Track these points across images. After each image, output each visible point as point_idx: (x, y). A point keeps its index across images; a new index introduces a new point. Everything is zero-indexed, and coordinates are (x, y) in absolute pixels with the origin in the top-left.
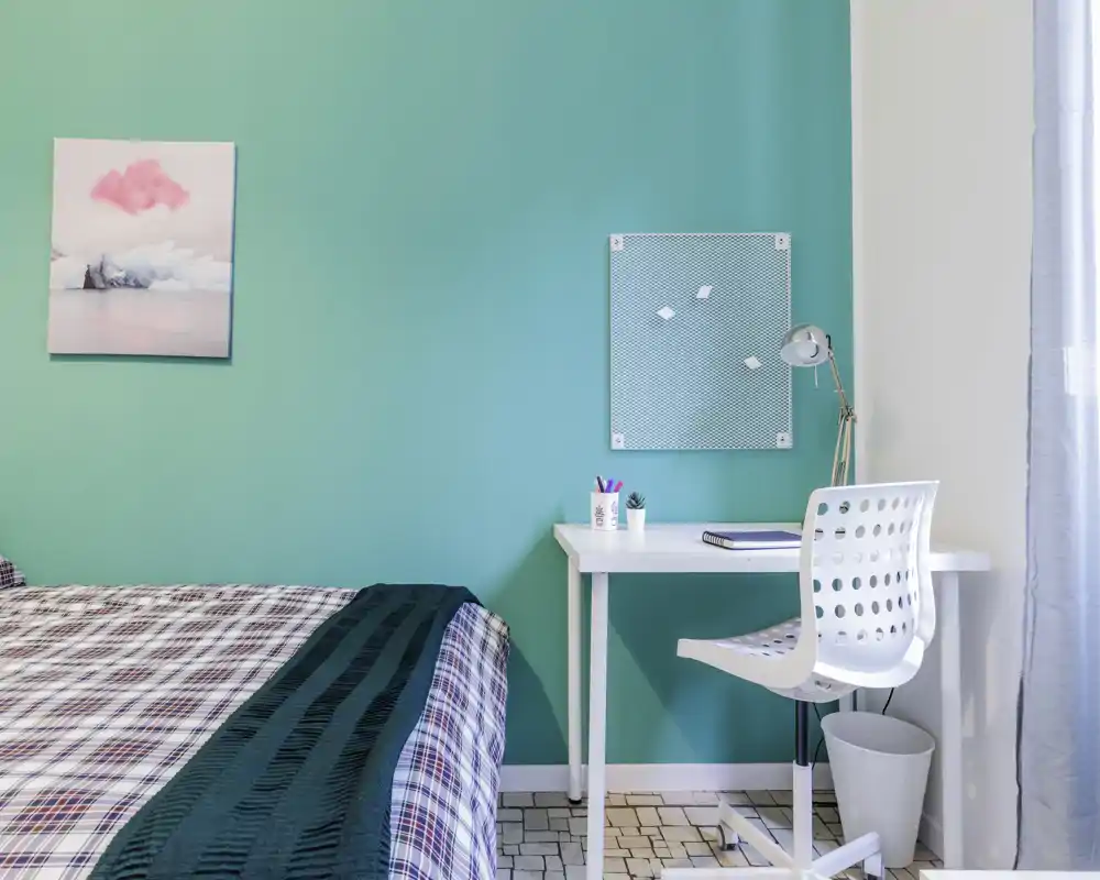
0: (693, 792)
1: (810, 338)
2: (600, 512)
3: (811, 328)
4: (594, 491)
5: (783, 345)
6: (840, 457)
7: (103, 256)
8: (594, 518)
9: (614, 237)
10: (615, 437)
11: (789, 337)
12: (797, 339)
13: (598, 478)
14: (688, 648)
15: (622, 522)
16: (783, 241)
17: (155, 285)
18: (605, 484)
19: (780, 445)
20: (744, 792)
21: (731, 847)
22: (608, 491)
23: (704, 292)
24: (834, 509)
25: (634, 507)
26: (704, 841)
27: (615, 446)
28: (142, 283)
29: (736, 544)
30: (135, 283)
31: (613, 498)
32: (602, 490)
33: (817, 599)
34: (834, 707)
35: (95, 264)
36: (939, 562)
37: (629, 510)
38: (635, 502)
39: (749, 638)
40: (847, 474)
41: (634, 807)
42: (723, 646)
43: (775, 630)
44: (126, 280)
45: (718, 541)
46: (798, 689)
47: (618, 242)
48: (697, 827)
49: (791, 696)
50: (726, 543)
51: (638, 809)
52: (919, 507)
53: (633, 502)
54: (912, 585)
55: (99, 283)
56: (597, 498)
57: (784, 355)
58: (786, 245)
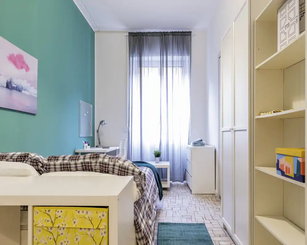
7: (11, 79)
10: (80, 135)
17: (23, 92)
19: (91, 136)
23: (88, 112)
28: (20, 90)
30: (19, 89)
32: (86, 143)
35: (9, 80)
44: (16, 88)
47: (80, 102)
55: (10, 87)
58: (91, 107)
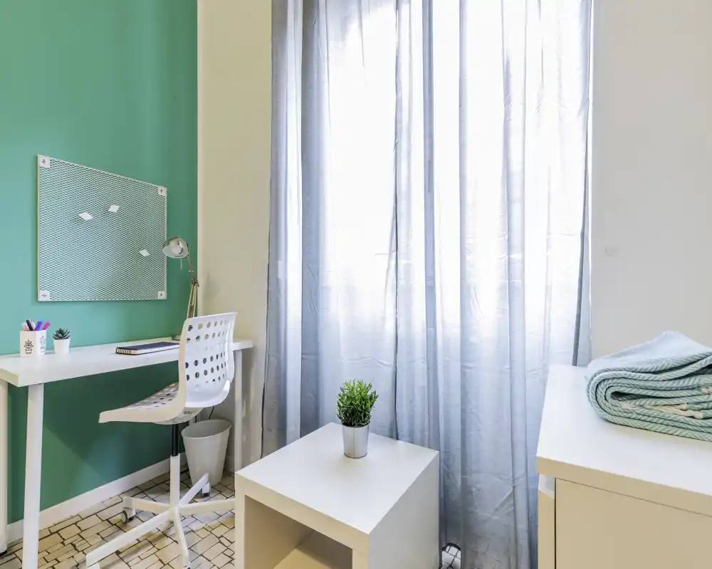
0: (103, 502)
1: (179, 244)
2: (29, 345)
3: (180, 239)
4: (22, 330)
5: (164, 246)
6: (191, 303)
8: (23, 349)
9: (41, 158)
10: (41, 293)
11: (168, 243)
12: (172, 243)
13: (28, 322)
14: (106, 417)
15: (50, 349)
16: (163, 192)
18: (34, 326)
19: (160, 298)
20: (136, 487)
21: (131, 519)
22: (37, 329)
23: (114, 209)
24: (195, 327)
25: (61, 338)
26: (113, 525)
27: (41, 299)
29: (138, 352)
31: (41, 334)
32: (31, 329)
33: (187, 372)
34: (187, 424)
36: (237, 346)
37: (55, 341)
38: (61, 335)
39: (145, 401)
40: (193, 312)
41: (57, 532)
42: (130, 409)
43: (159, 394)
45: (128, 351)
46: (174, 419)
47: (45, 162)
48: (107, 520)
49: (171, 423)
50: (133, 352)
51: (60, 532)
52: (229, 324)
53: (60, 335)
54: (226, 358)
56: (25, 336)
57: (165, 250)
58: (164, 194)
